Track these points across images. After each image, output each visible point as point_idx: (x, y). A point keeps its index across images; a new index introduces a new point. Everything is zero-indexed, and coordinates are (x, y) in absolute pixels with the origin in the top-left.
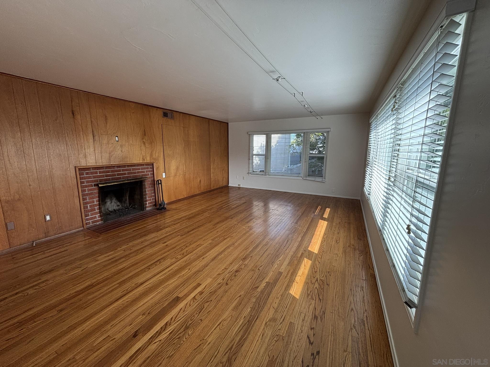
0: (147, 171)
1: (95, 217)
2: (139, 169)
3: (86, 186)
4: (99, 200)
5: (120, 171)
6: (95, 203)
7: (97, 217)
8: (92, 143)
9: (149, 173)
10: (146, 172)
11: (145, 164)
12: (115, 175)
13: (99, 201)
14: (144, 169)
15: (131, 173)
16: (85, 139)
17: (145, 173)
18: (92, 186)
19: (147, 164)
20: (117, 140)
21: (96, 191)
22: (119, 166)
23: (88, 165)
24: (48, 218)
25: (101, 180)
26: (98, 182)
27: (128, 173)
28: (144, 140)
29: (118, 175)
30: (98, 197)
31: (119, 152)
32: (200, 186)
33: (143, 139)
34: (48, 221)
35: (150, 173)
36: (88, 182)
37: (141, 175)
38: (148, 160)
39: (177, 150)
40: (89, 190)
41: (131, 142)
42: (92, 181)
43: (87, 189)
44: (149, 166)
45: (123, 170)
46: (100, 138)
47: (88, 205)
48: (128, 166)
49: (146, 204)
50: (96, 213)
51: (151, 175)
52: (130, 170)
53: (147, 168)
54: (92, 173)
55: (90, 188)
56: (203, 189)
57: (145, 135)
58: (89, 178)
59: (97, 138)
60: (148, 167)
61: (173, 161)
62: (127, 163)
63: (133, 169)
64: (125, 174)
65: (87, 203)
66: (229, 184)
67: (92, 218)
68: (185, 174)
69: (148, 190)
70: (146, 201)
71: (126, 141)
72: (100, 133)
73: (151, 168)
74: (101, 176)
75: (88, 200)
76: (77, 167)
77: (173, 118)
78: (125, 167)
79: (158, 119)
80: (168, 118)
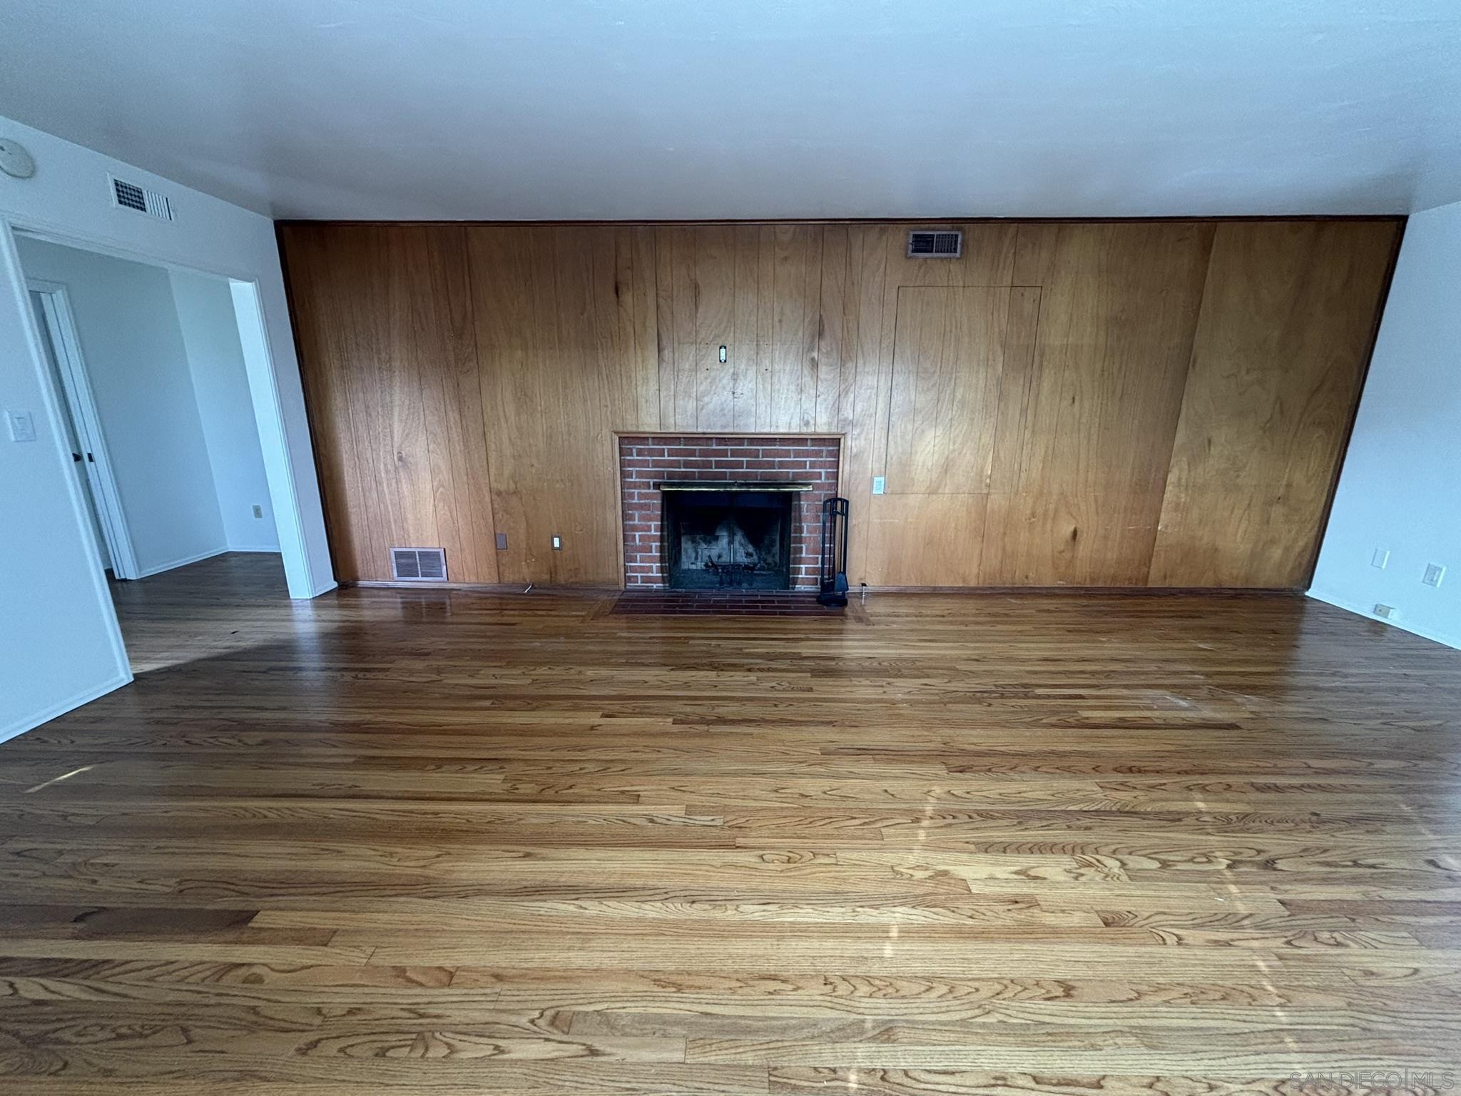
0: (813, 465)
1: (650, 569)
2: (787, 453)
3: (635, 486)
4: (662, 525)
5: (724, 453)
6: (653, 533)
7: (654, 569)
8: (655, 371)
9: (821, 470)
10: (811, 467)
11: (812, 439)
12: (708, 465)
13: (662, 530)
14: (807, 454)
15: (760, 465)
16: (639, 360)
17: (808, 470)
18: (649, 488)
19: (819, 440)
20: (723, 358)
21: (658, 502)
22: (722, 440)
23: (641, 429)
24: (557, 543)
25: (671, 475)
26: (663, 478)
27: (750, 465)
28: (815, 354)
29: (718, 465)
30: (659, 518)
31: (727, 395)
32: (1068, 555)
33: (811, 349)
34: (557, 549)
35: (827, 472)
36: (640, 474)
37: (791, 475)
38: (823, 424)
39: (961, 390)
40: (641, 496)
41: (767, 363)
42: (648, 475)
43: (636, 491)
44: (824, 445)
45: (734, 453)
46: (676, 355)
47: (637, 534)
48: (752, 441)
49: (798, 571)
50: (652, 559)
51: (827, 478)
52: (756, 454)
53: (818, 454)
54: (651, 452)
55: (643, 491)
56: (1082, 573)
57: (821, 334)
58: (645, 464)
59: (667, 354)
60: (821, 451)
61: (930, 435)
62: (748, 431)
63: (766, 454)
64: (740, 464)
65: (634, 528)
66: (1308, 587)
67: (642, 569)
68: (985, 491)
69: (809, 527)
70: (800, 561)
71: (749, 360)
72: (676, 339)
73: (830, 454)
74: (671, 464)
75: (636, 522)
76: (616, 433)
77: (958, 255)
78: (743, 445)
79: (883, 266)
80: (931, 258)
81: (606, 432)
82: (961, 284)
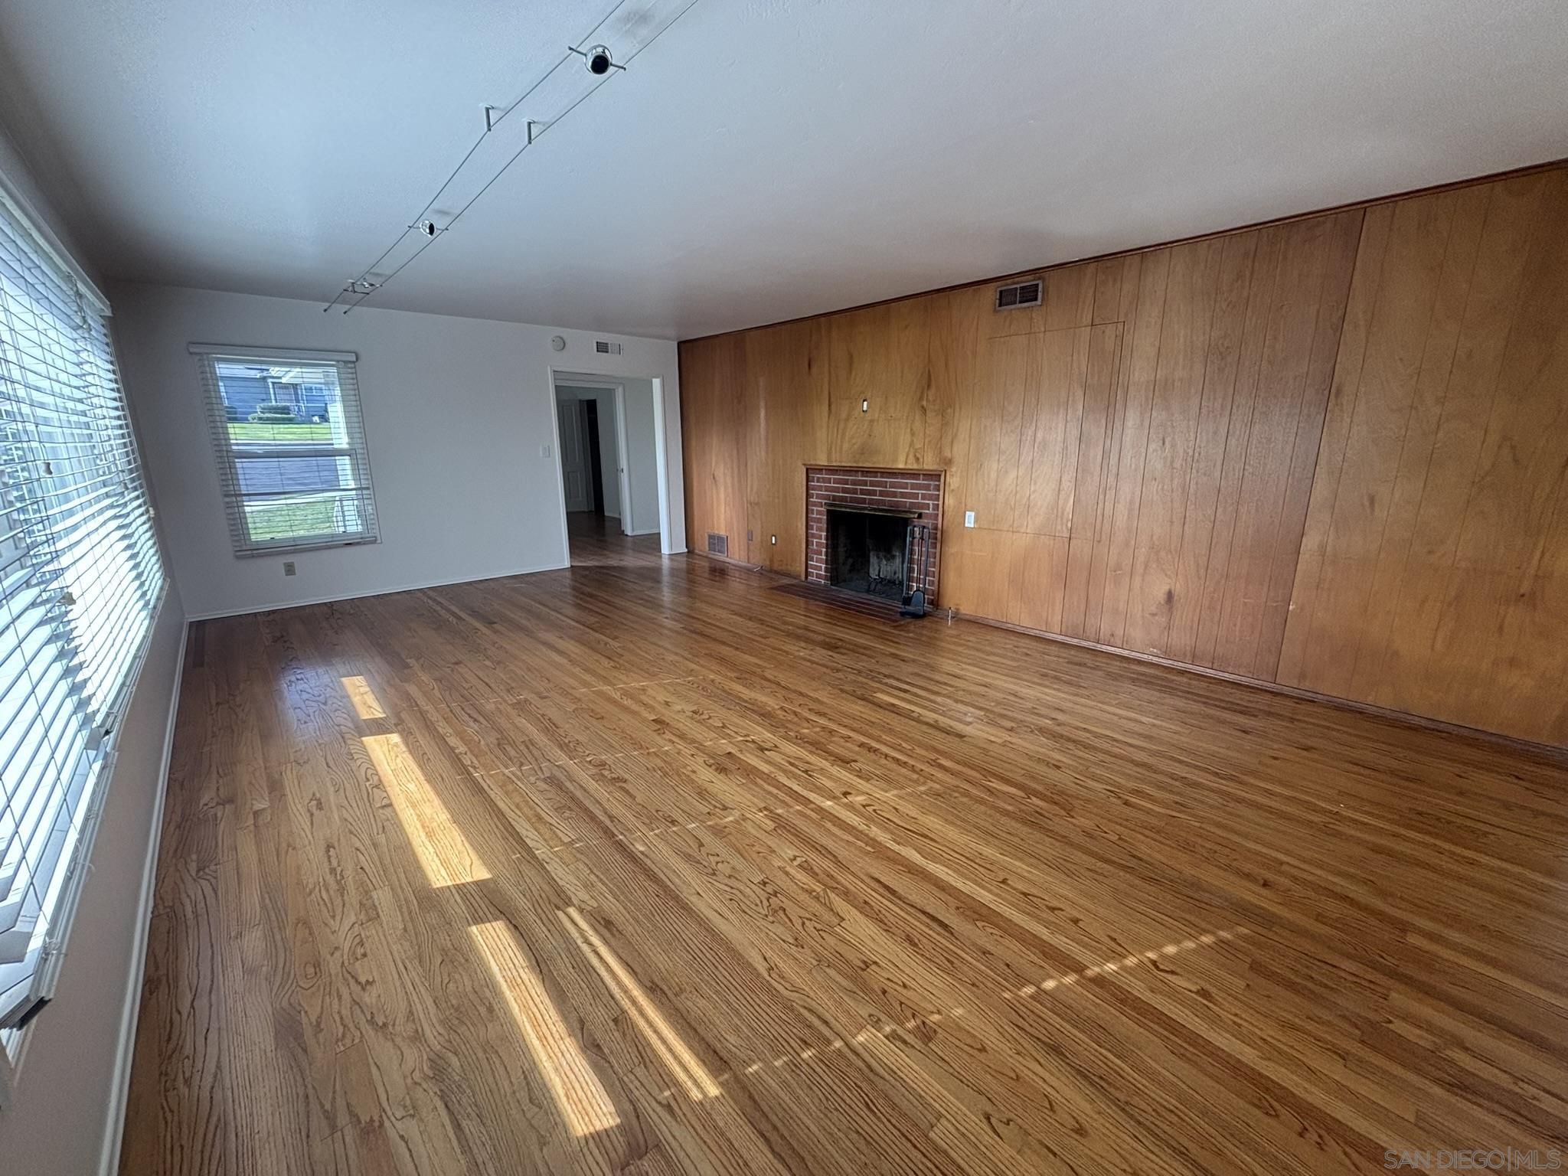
0: (924, 496)
2: (906, 486)
3: (815, 504)
4: (828, 535)
5: (865, 483)
8: (825, 419)
9: (931, 502)
10: (922, 499)
11: (922, 474)
14: (920, 487)
15: (887, 494)
16: (818, 413)
17: (920, 501)
18: (822, 507)
19: (925, 476)
20: (865, 409)
21: (824, 517)
22: (863, 472)
23: (819, 463)
24: (774, 540)
25: (833, 498)
26: (830, 500)
27: (882, 493)
28: (924, 403)
29: (863, 492)
30: (826, 530)
31: (867, 438)
32: (1162, 620)
33: (922, 398)
34: (774, 544)
36: (817, 496)
37: (908, 505)
38: (929, 463)
39: (1041, 432)
40: (817, 512)
41: (892, 411)
42: (822, 497)
43: (814, 508)
44: (927, 480)
45: (871, 484)
46: (839, 408)
48: (881, 474)
51: (932, 509)
52: (884, 485)
53: (926, 487)
54: (824, 480)
55: (818, 509)
57: (929, 386)
58: (820, 488)
59: (834, 407)
62: (879, 466)
63: (892, 485)
64: (874, 493)
68: (1067, 535)
71: (881, 409)
72: (839, 396)
73: (936, 489)
74: (836, 490)
75: (815, 532)
76: (804, 465)
77: (1039, 302)
78: (876, 477)
79: (975, 323)
80: (1014, 309)
81: (800, 464)
82: (1043, 329)
